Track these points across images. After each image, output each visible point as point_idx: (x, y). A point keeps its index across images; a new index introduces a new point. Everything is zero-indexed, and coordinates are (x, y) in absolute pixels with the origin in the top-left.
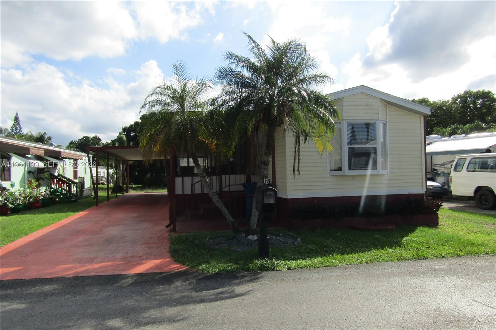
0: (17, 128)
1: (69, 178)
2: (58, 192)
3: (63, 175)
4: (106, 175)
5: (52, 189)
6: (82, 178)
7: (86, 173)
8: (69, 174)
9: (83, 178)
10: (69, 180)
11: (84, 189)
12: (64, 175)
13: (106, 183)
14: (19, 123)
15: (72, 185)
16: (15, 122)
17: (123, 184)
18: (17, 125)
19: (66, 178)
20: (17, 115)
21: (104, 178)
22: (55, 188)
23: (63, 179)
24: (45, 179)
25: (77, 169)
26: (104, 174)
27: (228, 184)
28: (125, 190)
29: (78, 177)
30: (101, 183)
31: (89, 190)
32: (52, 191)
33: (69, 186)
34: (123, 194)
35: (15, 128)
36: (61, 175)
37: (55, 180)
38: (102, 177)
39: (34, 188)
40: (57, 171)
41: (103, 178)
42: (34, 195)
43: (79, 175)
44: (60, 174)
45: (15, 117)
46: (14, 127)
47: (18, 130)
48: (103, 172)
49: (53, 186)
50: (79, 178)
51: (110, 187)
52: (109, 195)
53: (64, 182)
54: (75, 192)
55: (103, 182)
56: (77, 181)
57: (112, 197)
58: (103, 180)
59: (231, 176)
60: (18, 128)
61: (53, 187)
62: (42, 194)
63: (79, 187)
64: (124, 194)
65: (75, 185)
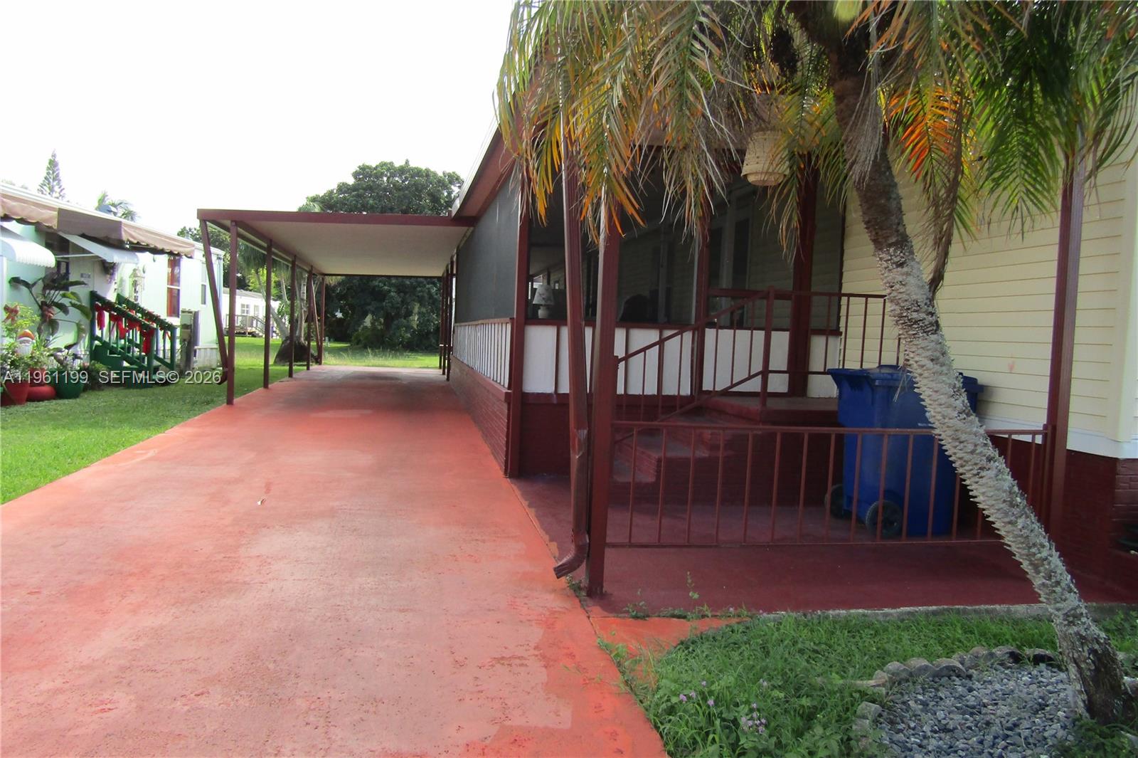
0: (53, 187)
1: (150, 311)
2: (113, 351)
3: (132, 300)
4: (262, 314)
5: (97, 342)
6: (191, 312)
7: (204, 302)
8: (153, 301)
9: (196, 315)
10: (150, 316)
11: (196, 347)
12: (136, 300)
13: (261, 334)
14: (57, 175)
15: (161, 333)
16: (48, 174)
17: (308, 338)
18: (54, 180)
19: (142, 311)
20: (54, 156)
21: (257, 321)
22: (107, 340)
23: (133, 313)
24: (71, 309)
25: (179, 286)
26: (258, 310)
27: (758, 366)
28: (312, 355)
29: (181, 309)
30: (249, 333)
31: (212, 349)
32: (96, 346)
33: (149, 335)
34: (308, 369)
35: (49, 188)
36: (127, 301)
37: (107, 315)
38: (253, 318)
39: (27, 335)
40: (114, 286)
41: (255, 322)
42: (21, 359)
43: (184, 305)
44: (123, 297)
45: (51, 160)
46: (45, 185)
47: (56, 192)
48: (255, 306)
49: (98, 333)
50: (183, 312)
51: (273, 345)
52: (270, 368)
53: (133, 323)
54: (168, 354)
55: (254, 330)
56: (175, 321)
57: (278, 376)
58: (254, 325)
59: (737, 331)
60: (56, 189)
61: (100, 335)
62: (59, 354)
63: (183, 341)
64: (311, 368)
65: (169, 333)
